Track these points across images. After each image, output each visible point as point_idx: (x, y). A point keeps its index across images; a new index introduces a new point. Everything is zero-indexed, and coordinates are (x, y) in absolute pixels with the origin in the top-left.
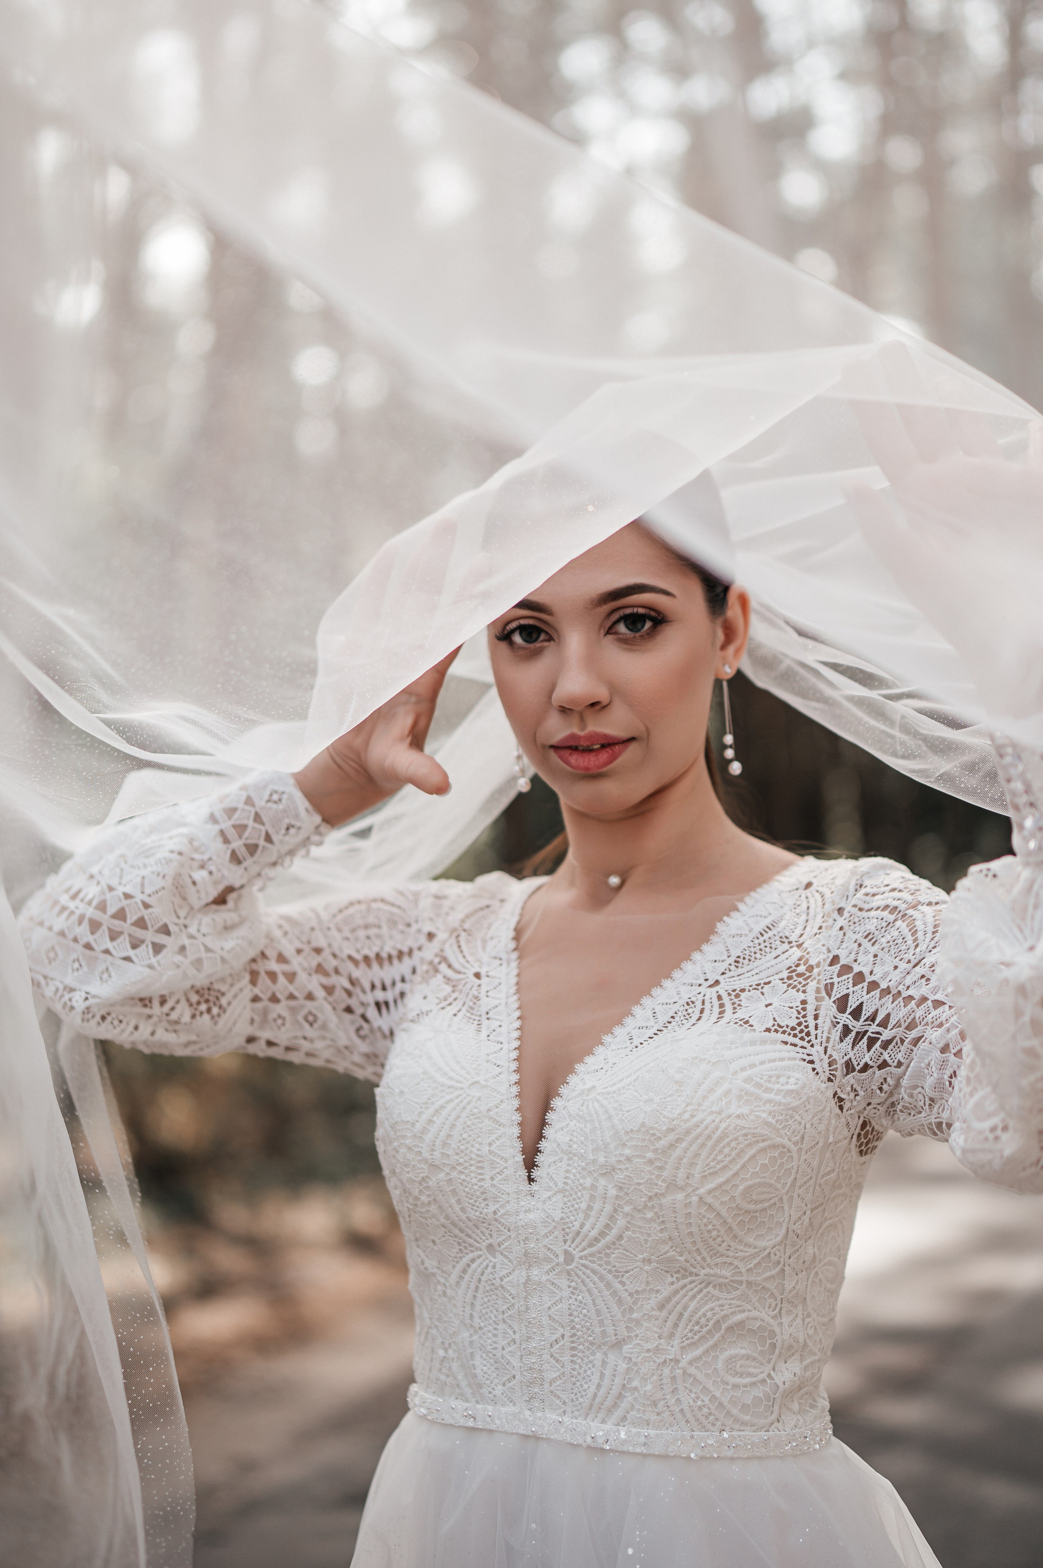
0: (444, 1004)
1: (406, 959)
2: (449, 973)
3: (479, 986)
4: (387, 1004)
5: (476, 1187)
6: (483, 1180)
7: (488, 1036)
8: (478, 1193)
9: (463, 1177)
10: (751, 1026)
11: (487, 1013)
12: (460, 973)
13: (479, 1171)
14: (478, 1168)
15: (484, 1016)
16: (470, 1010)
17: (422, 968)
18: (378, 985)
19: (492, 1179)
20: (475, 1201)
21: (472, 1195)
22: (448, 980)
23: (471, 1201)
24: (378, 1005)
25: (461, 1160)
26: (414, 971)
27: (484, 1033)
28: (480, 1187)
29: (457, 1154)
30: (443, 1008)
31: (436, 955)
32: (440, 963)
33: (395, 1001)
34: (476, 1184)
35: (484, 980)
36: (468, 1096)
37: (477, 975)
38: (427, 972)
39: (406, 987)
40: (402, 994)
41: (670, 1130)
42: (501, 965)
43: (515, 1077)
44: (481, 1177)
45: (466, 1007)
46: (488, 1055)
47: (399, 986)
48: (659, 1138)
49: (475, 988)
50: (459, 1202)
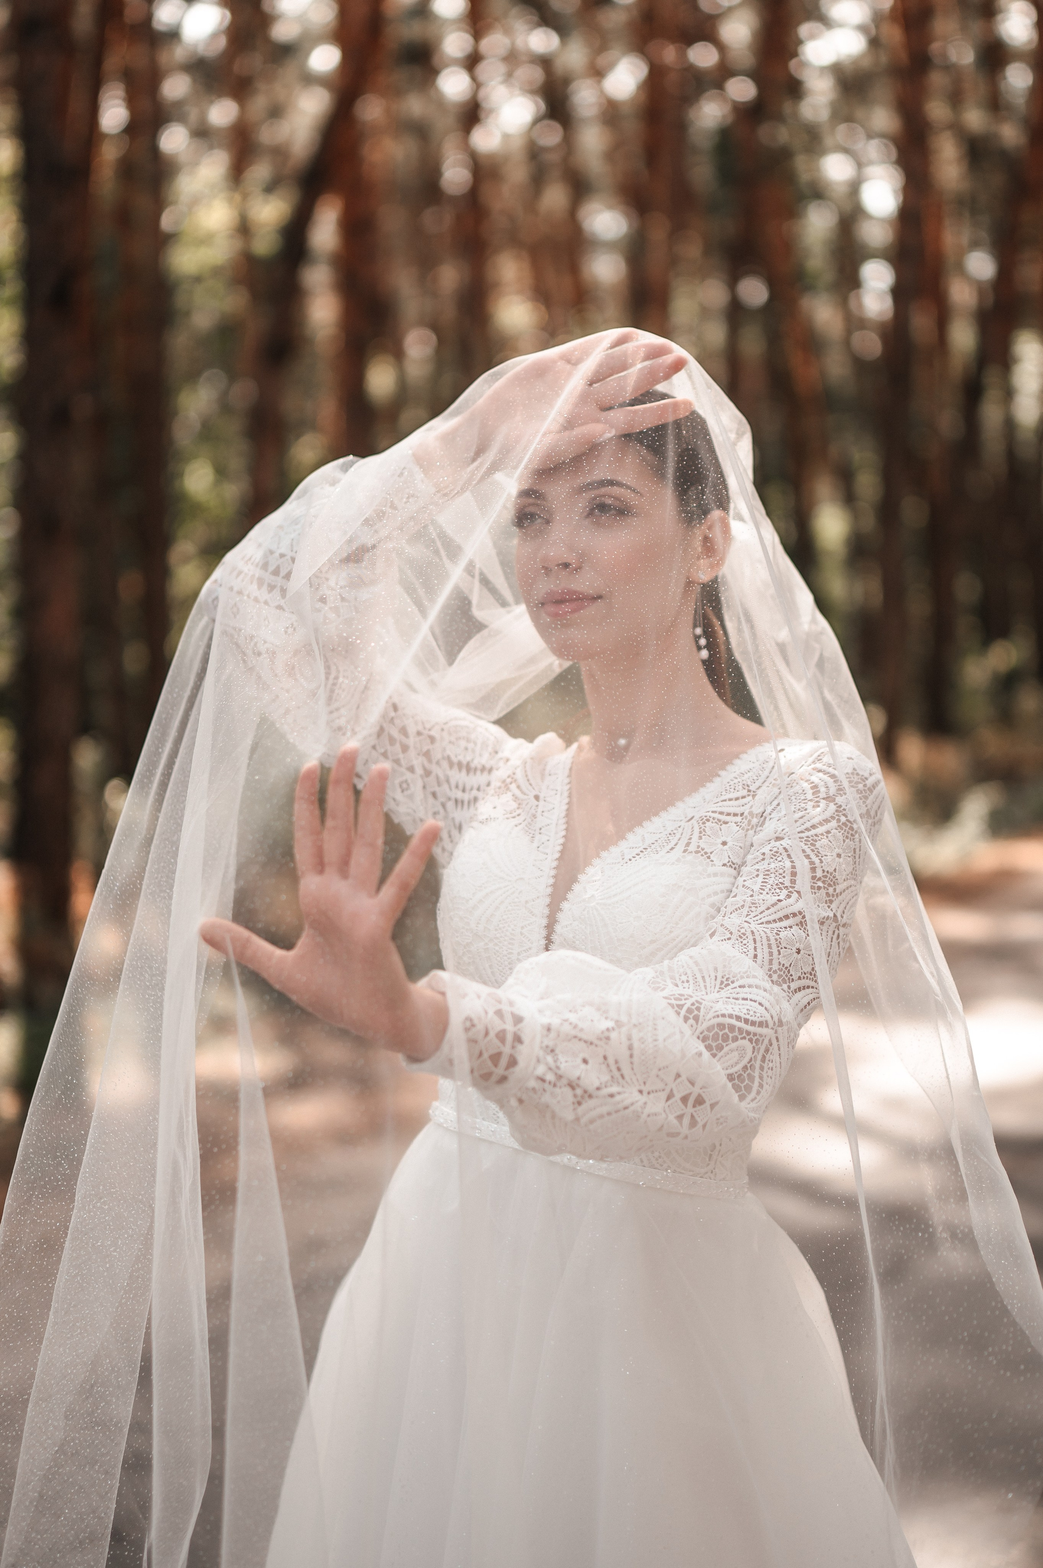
0: (509, 816)
1: (486, 773)
2: (518, 793)
3: (537, 806)
4: (462, 802)
5: (505, 958)
6: (511, 953)
7: (538, 847)
8: (506, 963)
9: (497, 948)
10: (712, 861)
11: (540, 829)
12: (525, 794)
13: (510, 946)
14: (510, 943)
15: (538, 831)
16: (528, 825)
17: (495, 784)
18: (461, 787)
19: (519, 954)
20: (503, 969)
21: (502, 964)
22: (515, 798)
23: (500, 968)
24: (456, 801)
25: (498, 935)
26: (488, 785)
27: (535, 844)
28: (509, 958)
29: (496, 930)
30: (508, 818)
31: (509, 777)
32: (511, 783)
33: (469, 802)
34: (506, 956)
35: (541, 803)
36: (514, 887)
37: (537, 798)
38: (500, 788)
39: (480, 795)
40: (476, 799)
41: (652, 942)
42: (556, 794)
43: (552, 881)
44: (511, 951)
45: (526, 822)
46: (535, 860)
47: (475, 793)
48: (645, 947)
49: (534, 807)
50: (491, 967)
